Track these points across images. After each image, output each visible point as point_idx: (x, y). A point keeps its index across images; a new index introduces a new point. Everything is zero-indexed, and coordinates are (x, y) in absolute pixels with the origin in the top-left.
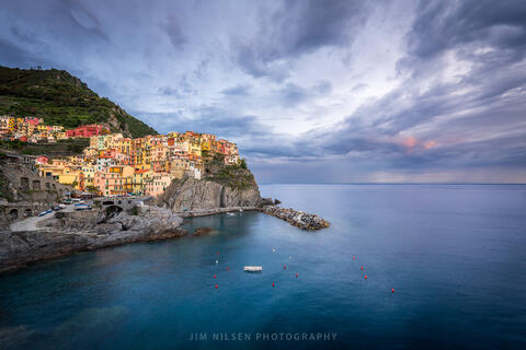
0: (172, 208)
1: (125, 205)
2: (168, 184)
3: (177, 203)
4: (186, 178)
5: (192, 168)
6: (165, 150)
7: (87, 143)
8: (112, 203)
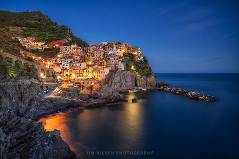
0: (111, 86)
1: (86, 85)
2: (108, 73)
3: (113, 84)
4: (116, 69)
5: (120, 63)
6: (102, 53)
7: (58, 51)
8: (79, 83)
